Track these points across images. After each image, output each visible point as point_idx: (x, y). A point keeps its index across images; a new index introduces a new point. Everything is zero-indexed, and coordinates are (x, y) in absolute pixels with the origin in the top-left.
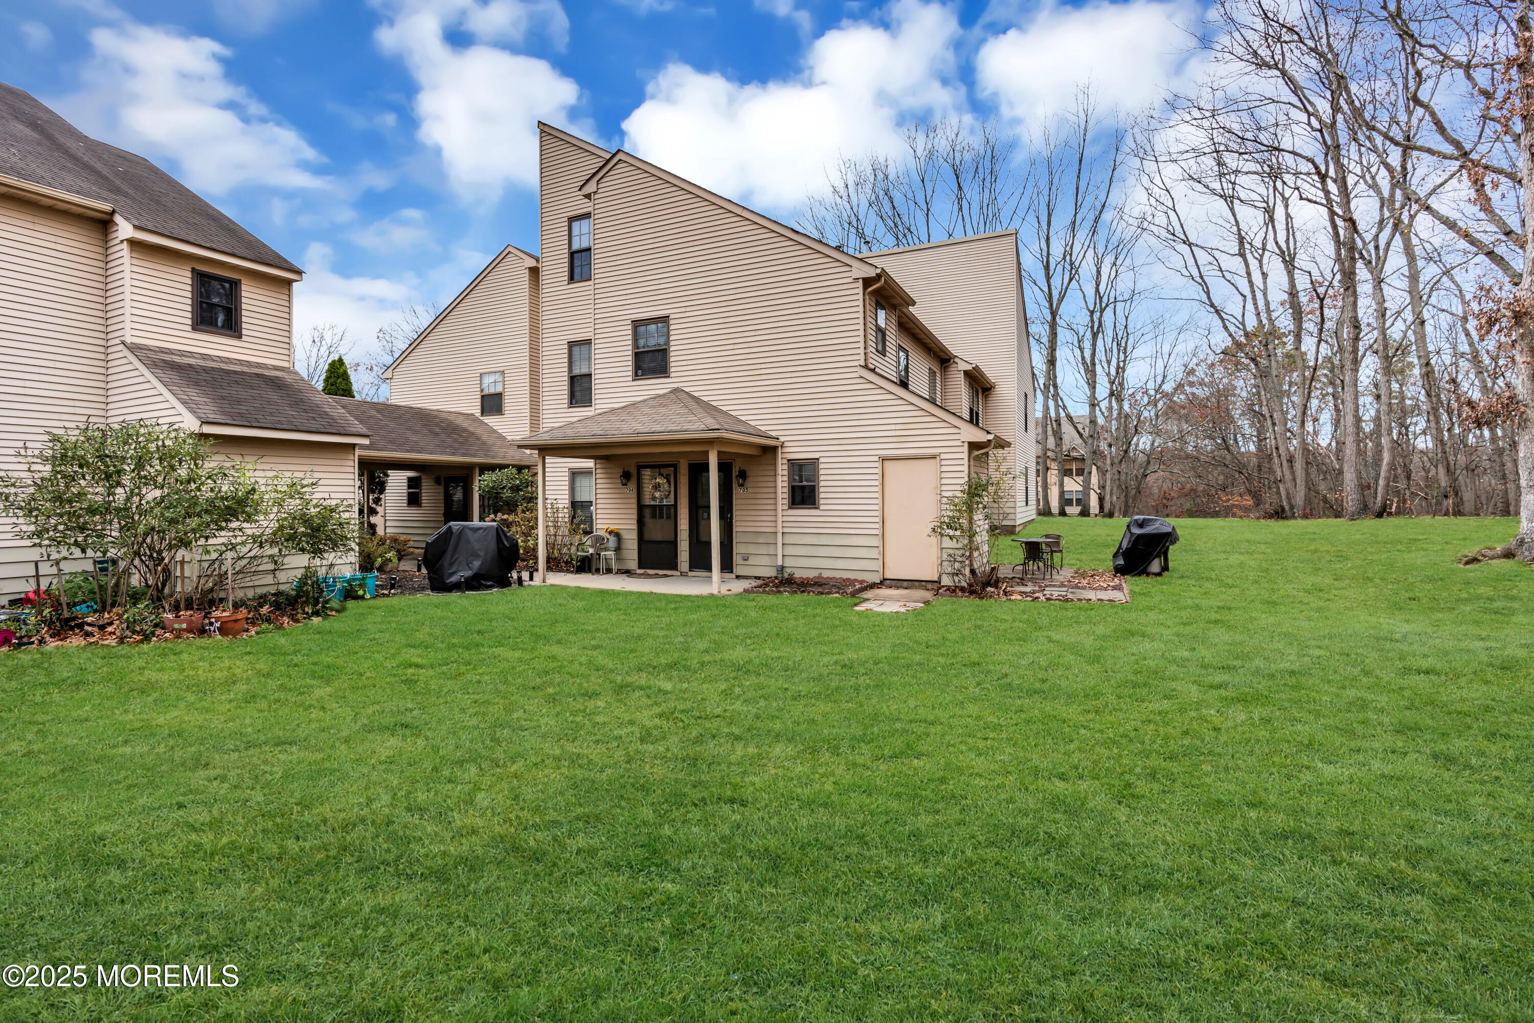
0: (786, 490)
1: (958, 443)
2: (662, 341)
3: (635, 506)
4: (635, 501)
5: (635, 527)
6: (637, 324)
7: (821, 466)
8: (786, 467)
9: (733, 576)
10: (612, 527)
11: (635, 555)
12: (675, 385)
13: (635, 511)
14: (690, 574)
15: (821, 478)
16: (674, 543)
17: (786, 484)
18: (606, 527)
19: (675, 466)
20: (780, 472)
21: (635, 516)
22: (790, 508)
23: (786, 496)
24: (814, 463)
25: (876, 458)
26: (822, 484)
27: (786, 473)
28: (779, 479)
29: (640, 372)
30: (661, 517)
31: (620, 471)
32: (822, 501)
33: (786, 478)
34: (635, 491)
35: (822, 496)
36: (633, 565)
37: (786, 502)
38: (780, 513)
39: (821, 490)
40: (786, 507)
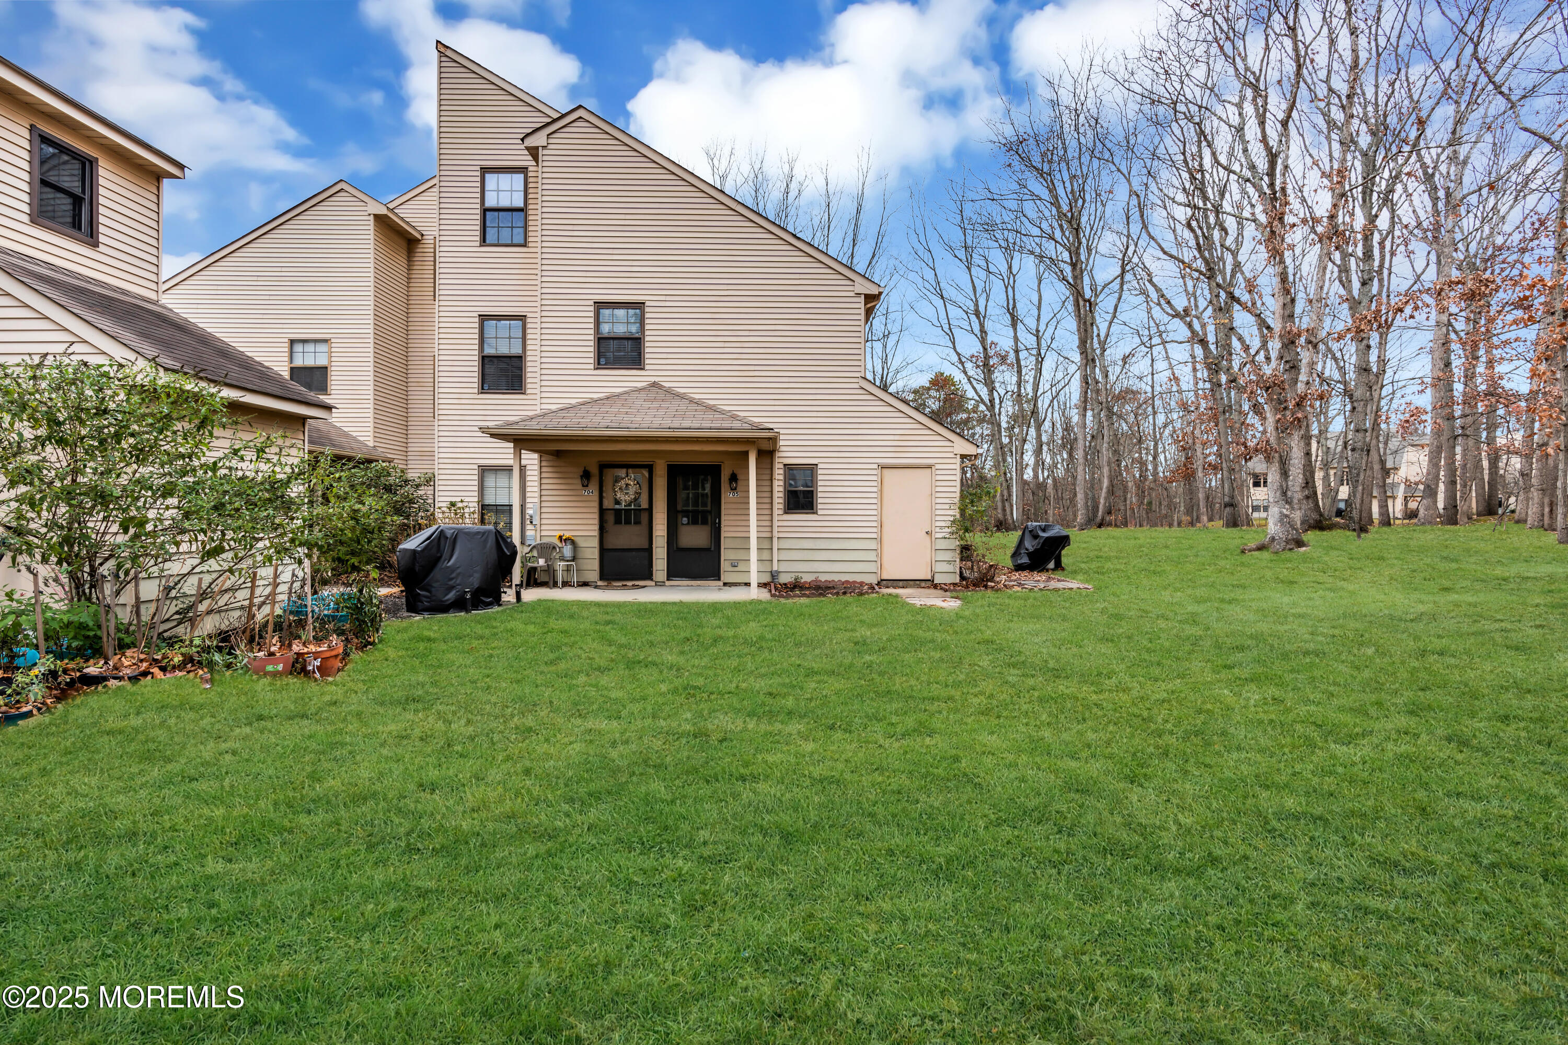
0: (781, 495)
1: (952, 455)
2: (634, 329)
3: (596, 510)
4: (596, 504)
5: (596, 533)
6: (600, 306)
7: (820, 472)
8: (782, 472)
9: (721, 583)
10: (567, 535)
11: (596, 565)
12: (653, 379)
13: (596, 516)
14: (668, 583)
15: (820, 483)
16: (649, 551)
17: (781, 489)
18: (558, 534)
19: (650, 468)
20: (777, 477)
21: (596, 522)
22: (786, 513)
23: (781, 501)
24: (812, 469)
25: (875, 466)
26: (820, 489)
27: (782, 477)
28: (776, 483)
29: (603, 361)
30: (628, 522)
31: (580, 471)
32: (819, 506)
33: (782, 483)
34: (596, 493)
35: (820, 501)
36: (593, 575)
37: (781, 506)
38: (776, 518)
39: (819, 495)
40: (781, 512)
